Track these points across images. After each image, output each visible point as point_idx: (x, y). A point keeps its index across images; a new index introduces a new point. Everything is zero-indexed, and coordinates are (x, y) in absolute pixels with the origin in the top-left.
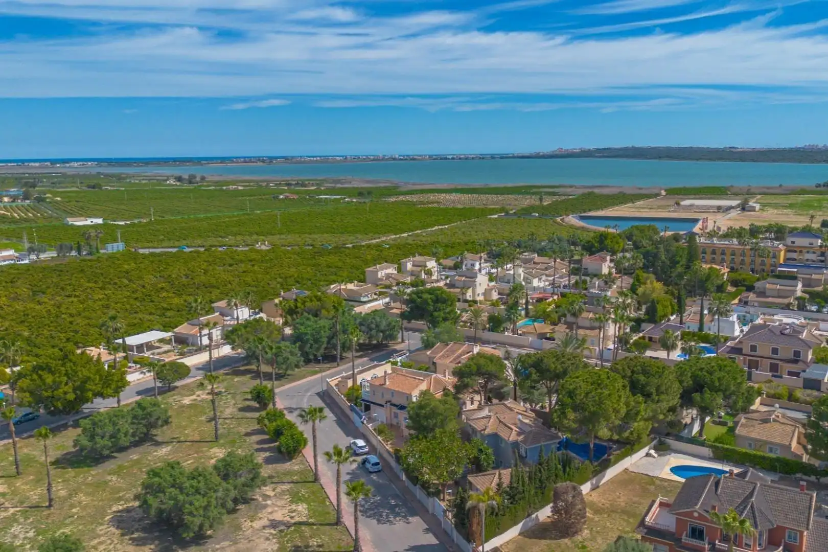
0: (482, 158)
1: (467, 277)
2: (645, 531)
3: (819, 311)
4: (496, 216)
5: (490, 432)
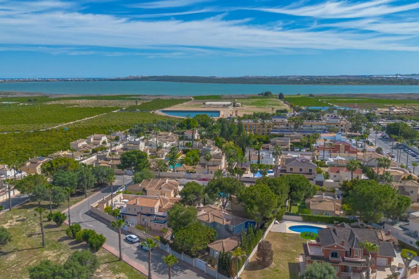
0: (88, 80)
1: (134, 144)
2: (310, 257)
3: (300, 151)
4: (116, 111)
5: (211, 221)
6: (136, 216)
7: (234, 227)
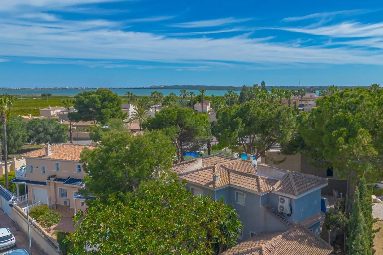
5: (219, 184)
6: (44, 183)
7: (294, 197)
